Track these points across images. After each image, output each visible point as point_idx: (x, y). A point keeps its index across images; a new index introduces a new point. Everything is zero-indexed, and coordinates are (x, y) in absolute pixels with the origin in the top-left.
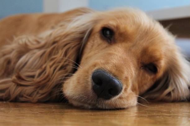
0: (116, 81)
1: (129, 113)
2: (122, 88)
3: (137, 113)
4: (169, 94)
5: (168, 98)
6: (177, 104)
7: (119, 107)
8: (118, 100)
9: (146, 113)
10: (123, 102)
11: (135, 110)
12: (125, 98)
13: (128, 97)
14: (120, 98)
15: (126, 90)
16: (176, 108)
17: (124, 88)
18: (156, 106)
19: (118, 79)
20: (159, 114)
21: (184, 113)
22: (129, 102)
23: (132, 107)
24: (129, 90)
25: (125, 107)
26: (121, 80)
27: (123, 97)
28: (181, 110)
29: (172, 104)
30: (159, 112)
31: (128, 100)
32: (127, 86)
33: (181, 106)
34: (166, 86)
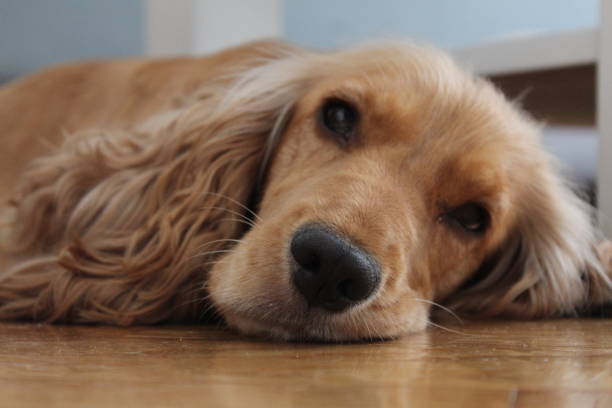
0: (361, 257)
1: (402, 351)
2: (378, 279)
3: (426, 350)
4: (525, 296)
5: (519, 308)
6: (546, 326)
7: (369, 333)
8: (367, 313)
9: (452, 351)
10: (382, 319)
11: (424, 341)
12: (389, 307)
13: (397, 304)
14: (375, 307)
15: (390, 283)
16: (543, 335)
17: (385, 277)
18: (486, 331)
19: (367, 252)
20: (490, 353)
21: (569, 350)
22: (403, 318)
23: (412, 334)
24: (402, 284)
25: (391, 333)
26: (374, 253)
27: (383, 303)
28: (563, 341)
29: (533, 326)
30: (490, 346)
31: (397, 314)
32: (395, 271)
33: (558, 329)
34: (515, 272)
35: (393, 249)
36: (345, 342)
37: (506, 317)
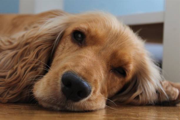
0: (85, 84)
1: (97, 116)
2: (90, 91)
3: (104, 116)
4: (138, 97)
5: (136, 101)
6: (145, 108)
8: (86, 102)
9: (113, 116)
10: (91, 104)
11: (104, 112)
12: (94, 100)
13: (96, 99)
14: (89, 100)
15: (94, 92)
16: (143, 111)
17: (93, 90)
18: (125, 109)
19: (87, 82)
20: (126, 118)
21: (151, 117)
22: (98, 104)
23: (100, 109)
24: (98, 92)
25: (94, 109)
26: (90, 82)
27: (92, 99)
28: (149, 114)
29: (140, 108)
30: (126, 115)
31: (96, 102)
32: (96, 88)
33: (148, 110)
34: (134, 90)
35: (96, 81)
36: (78, 112)
37: (131, 105)
